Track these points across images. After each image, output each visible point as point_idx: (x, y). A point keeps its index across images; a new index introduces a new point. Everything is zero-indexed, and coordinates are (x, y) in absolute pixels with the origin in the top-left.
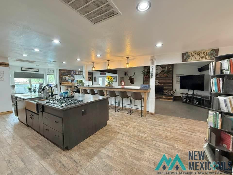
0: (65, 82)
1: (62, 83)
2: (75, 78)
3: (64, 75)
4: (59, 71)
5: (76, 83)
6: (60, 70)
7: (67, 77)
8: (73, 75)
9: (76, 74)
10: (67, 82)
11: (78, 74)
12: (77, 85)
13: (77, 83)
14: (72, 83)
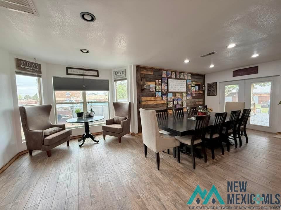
0: (148, 99)
1: (144, 99)
2: (169, 86)
3: (147, 81)
4: (137, 70)
5: (172, 100)
6: (139, 68)
7: (152, 85)
8: (166, 81)
9: (171, 78)
10: (152, 98)
11: (176, 78)
12: (173, 103)
13: (174, 100)
14: (162, 100)
